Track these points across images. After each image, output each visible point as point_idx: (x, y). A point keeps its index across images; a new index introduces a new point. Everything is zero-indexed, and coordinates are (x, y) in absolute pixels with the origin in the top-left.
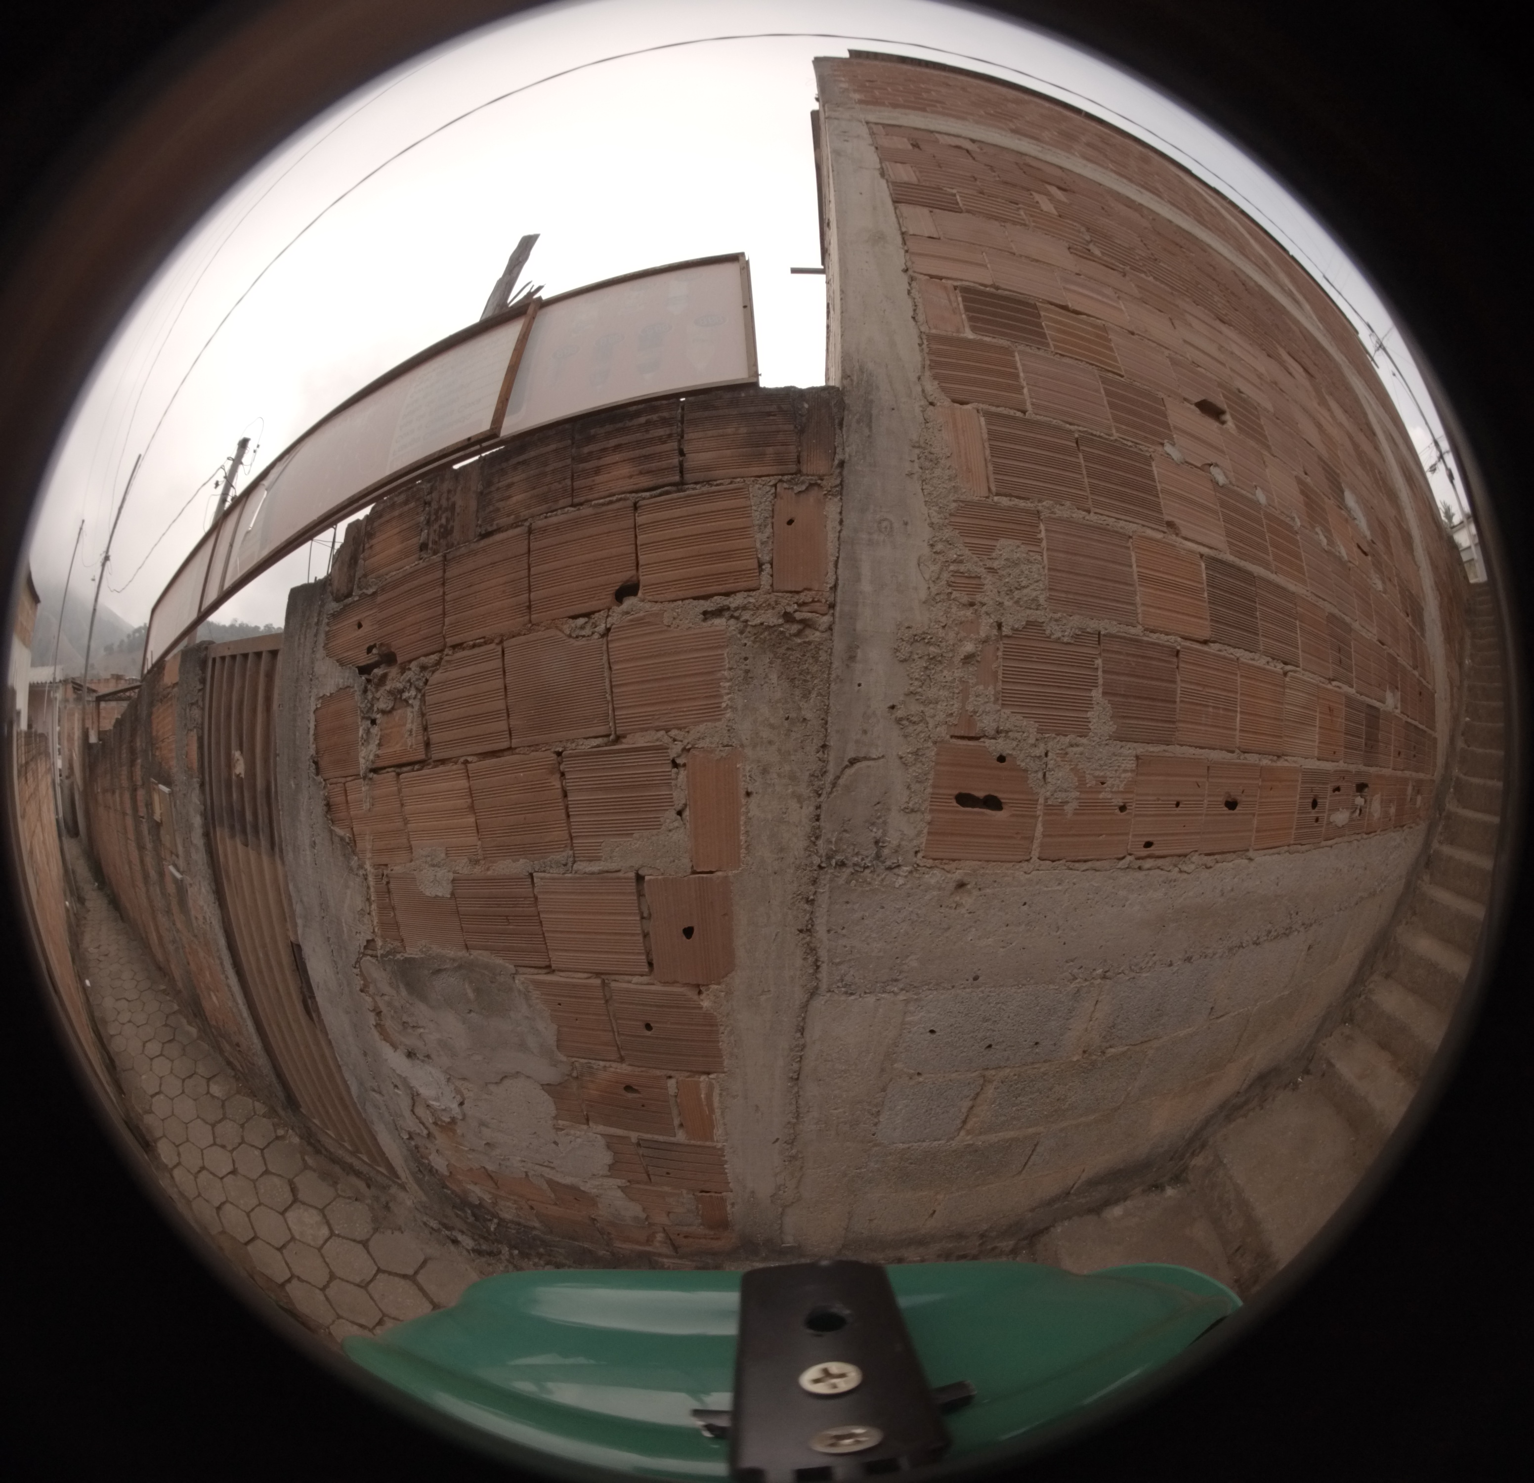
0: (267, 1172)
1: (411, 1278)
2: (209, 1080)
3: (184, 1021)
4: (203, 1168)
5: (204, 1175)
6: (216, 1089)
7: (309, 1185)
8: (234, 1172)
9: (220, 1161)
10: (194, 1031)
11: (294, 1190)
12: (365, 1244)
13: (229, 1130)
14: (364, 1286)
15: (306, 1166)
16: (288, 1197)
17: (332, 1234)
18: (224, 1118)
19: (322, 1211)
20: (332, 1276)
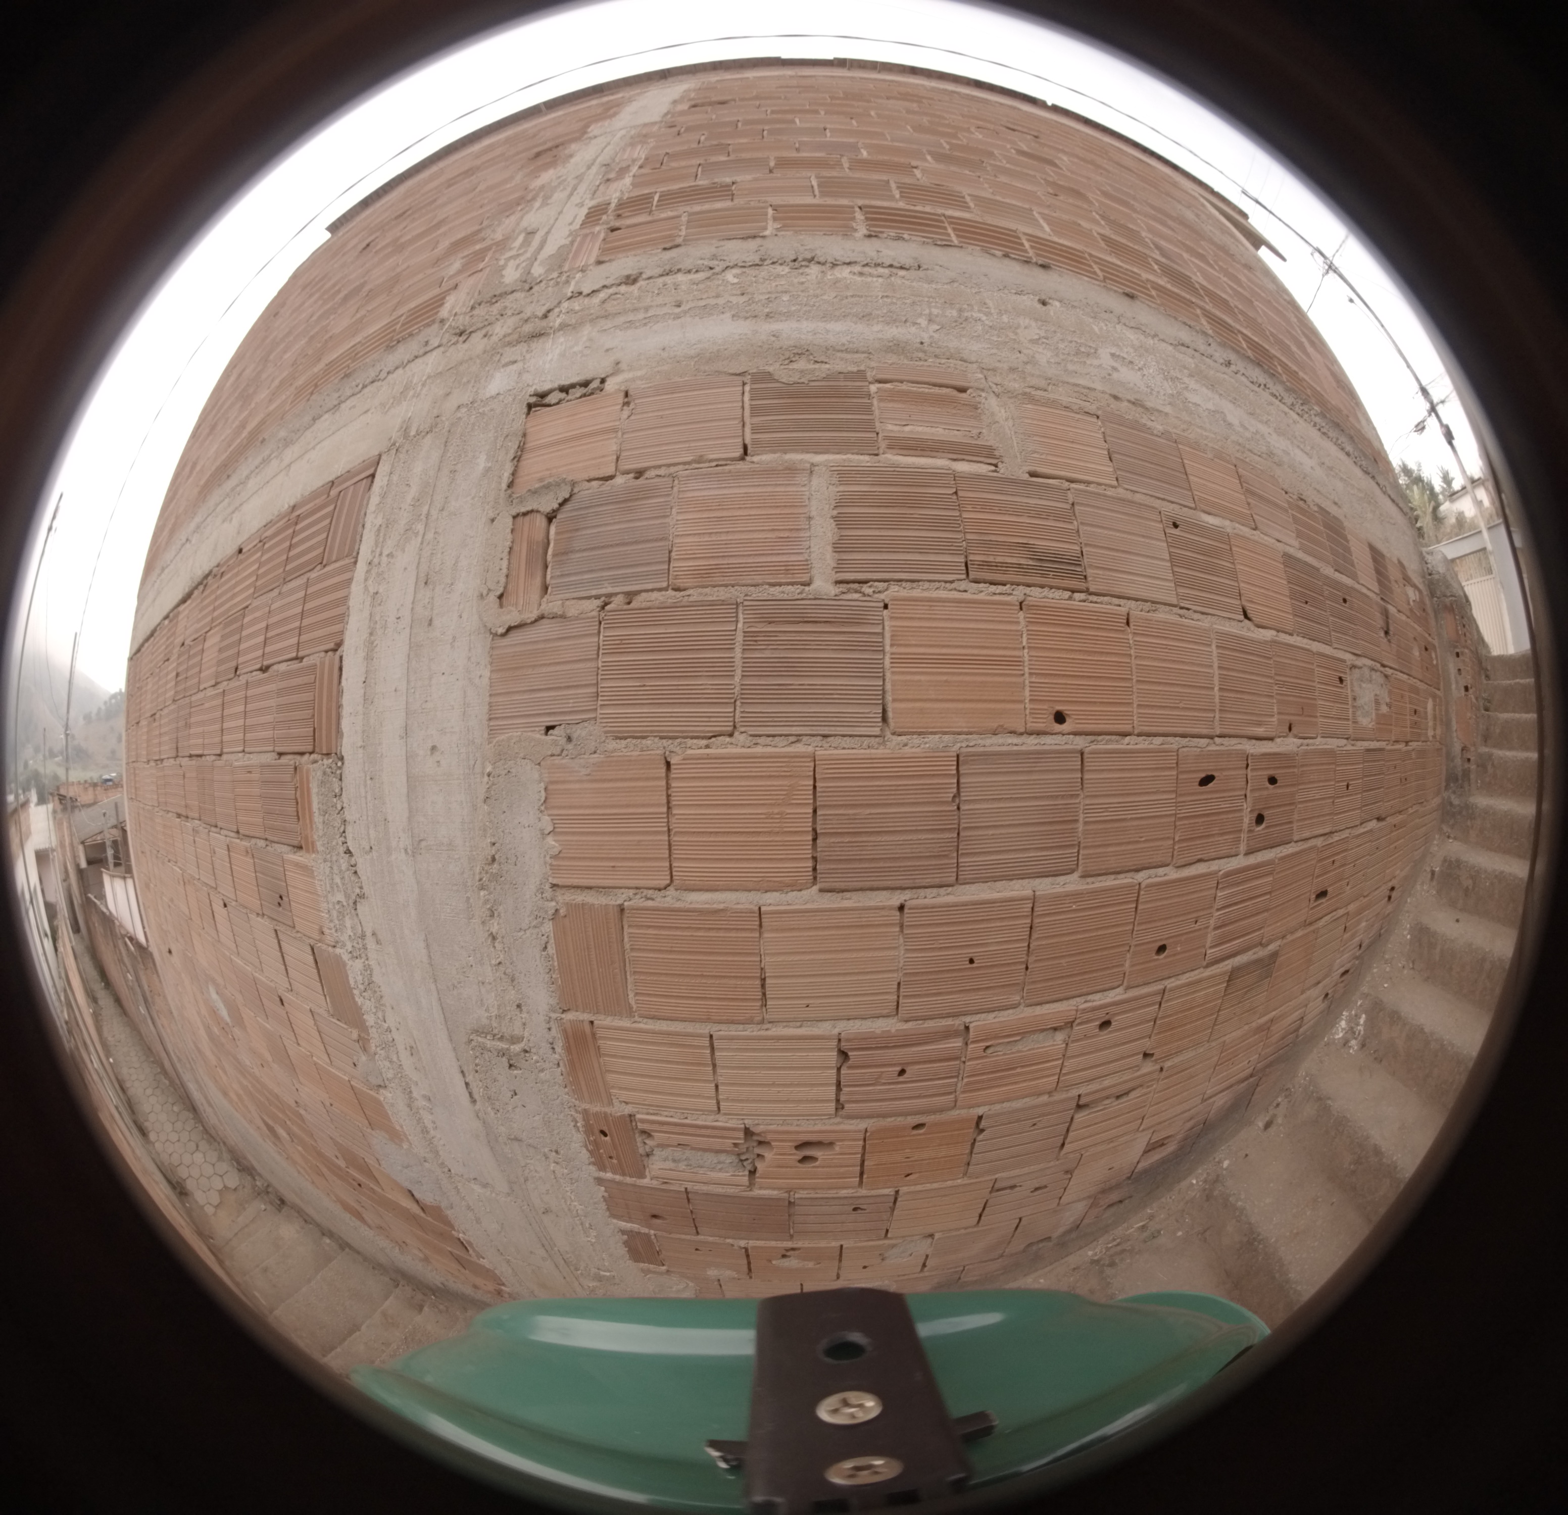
0: (190, 1140)
1: (221, 1176)
2: (173, 1104)
3: (163, 1077)
4: (167, 1140)
5: (168, 1143)
6: (176, 1109)
7: (203, 1145)
8: (179, 1141)
9: (174, 1137)
10: (167, 1082)
11: (197, 1146)
12: (214, 1165)
13: (179, 1125)
14: (209, 1178)
15: (203, 1139)
16: (195, 1148)
17: (205, 1161)
18: (178, 1120)
19: (204, 1154)
20: (202, 1175)
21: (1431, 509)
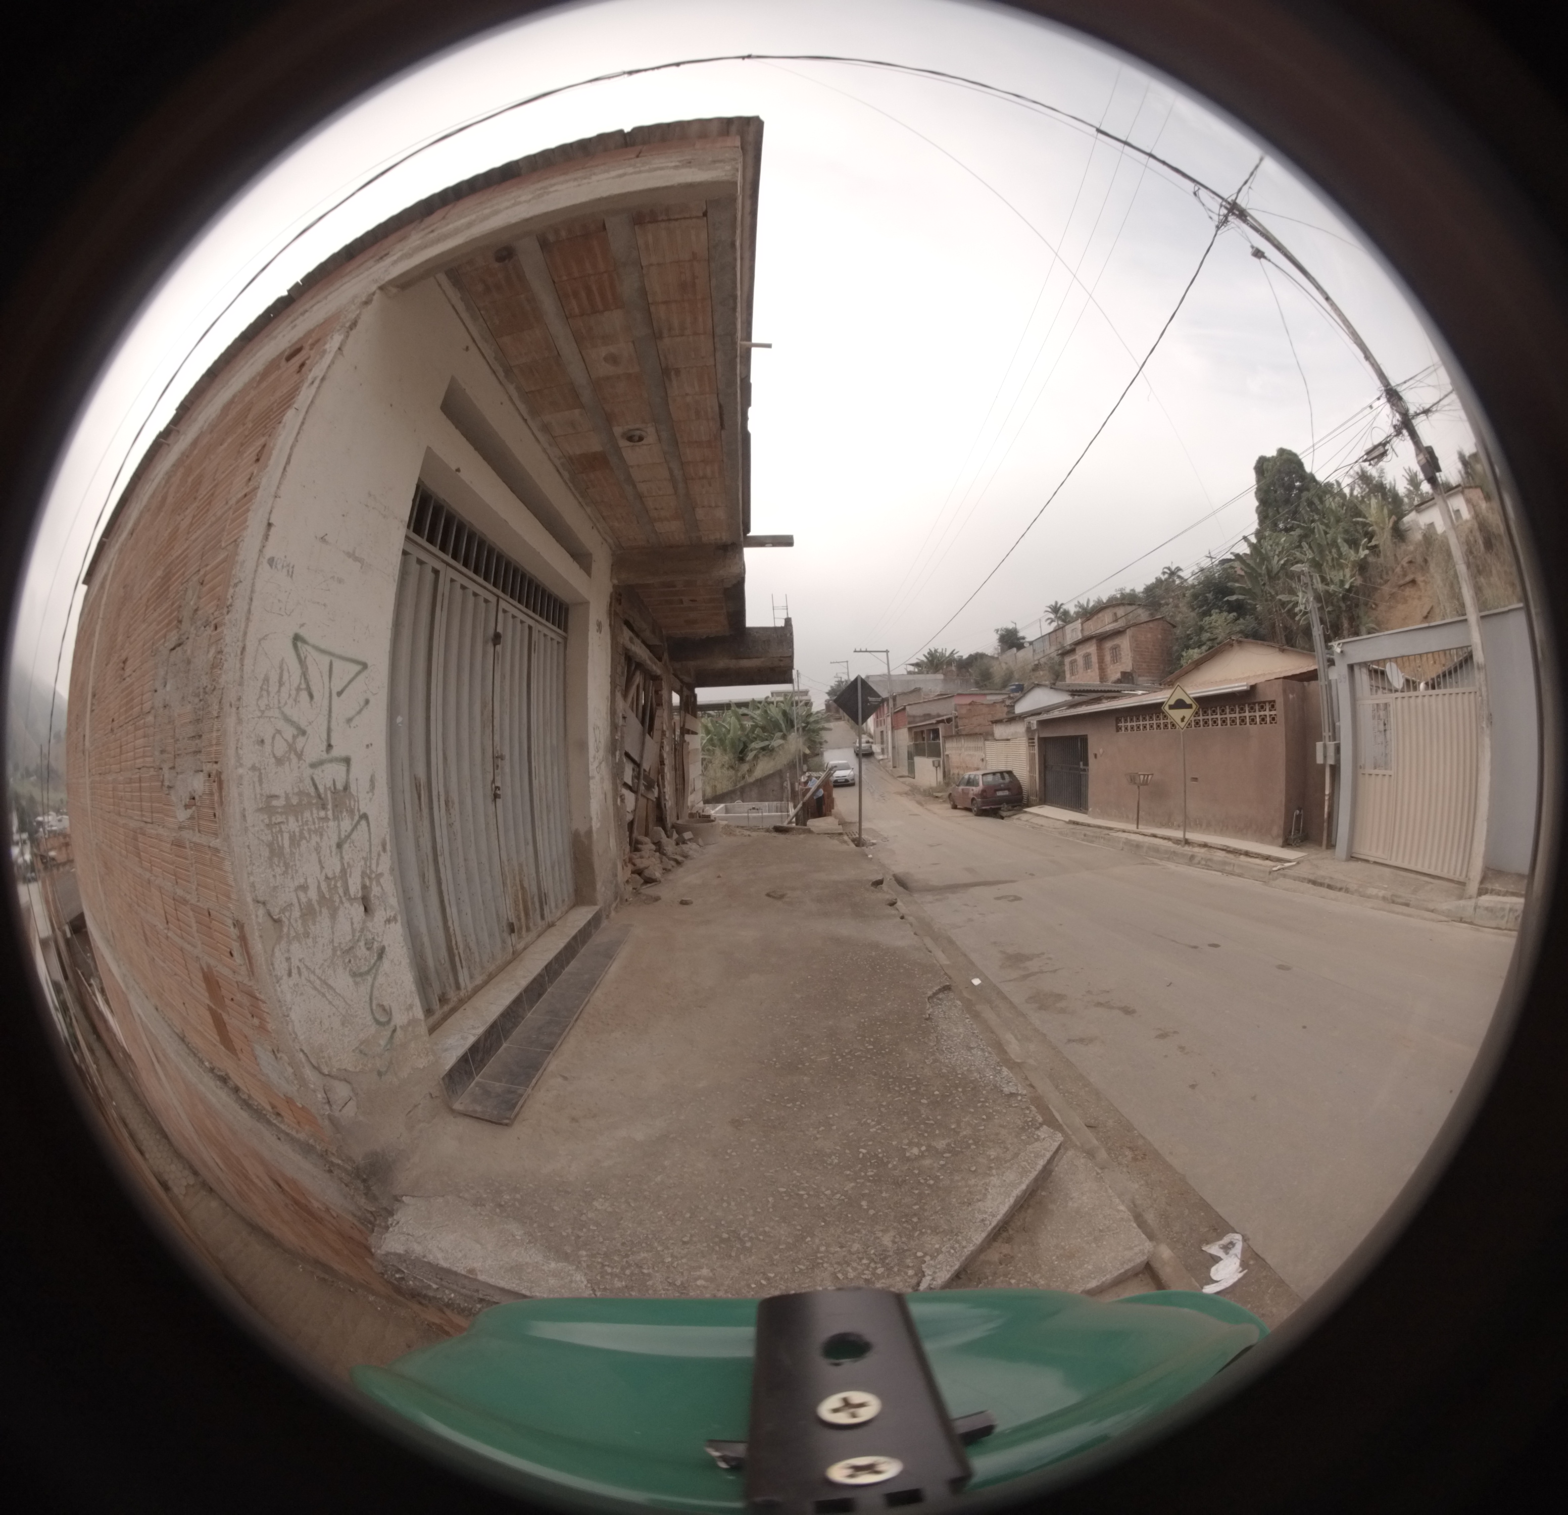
21: (1391, 524)
